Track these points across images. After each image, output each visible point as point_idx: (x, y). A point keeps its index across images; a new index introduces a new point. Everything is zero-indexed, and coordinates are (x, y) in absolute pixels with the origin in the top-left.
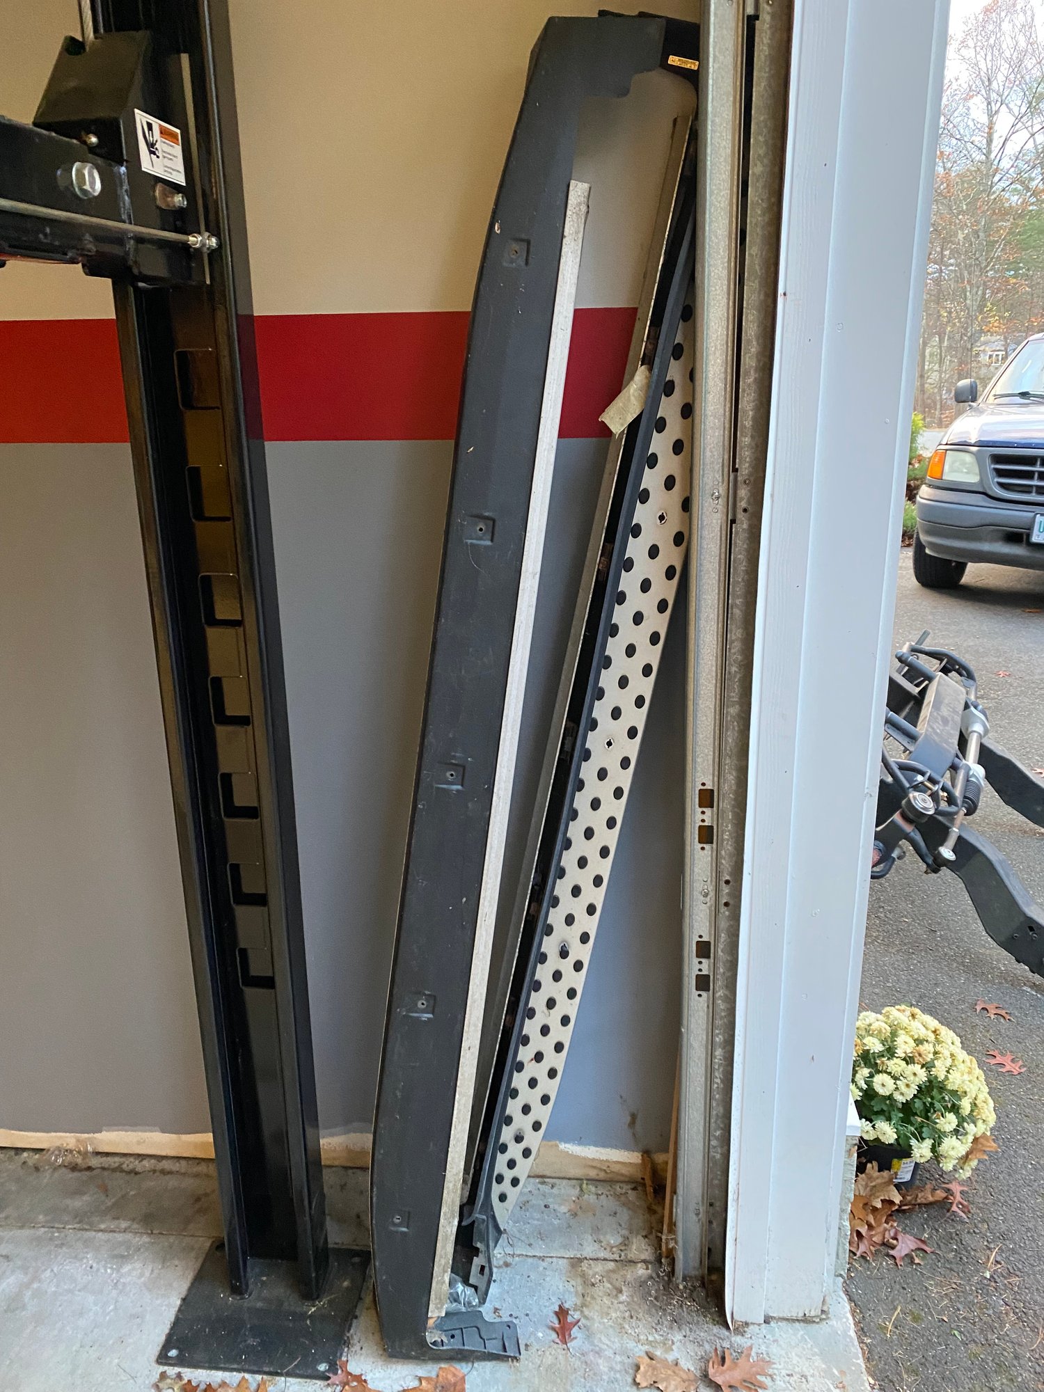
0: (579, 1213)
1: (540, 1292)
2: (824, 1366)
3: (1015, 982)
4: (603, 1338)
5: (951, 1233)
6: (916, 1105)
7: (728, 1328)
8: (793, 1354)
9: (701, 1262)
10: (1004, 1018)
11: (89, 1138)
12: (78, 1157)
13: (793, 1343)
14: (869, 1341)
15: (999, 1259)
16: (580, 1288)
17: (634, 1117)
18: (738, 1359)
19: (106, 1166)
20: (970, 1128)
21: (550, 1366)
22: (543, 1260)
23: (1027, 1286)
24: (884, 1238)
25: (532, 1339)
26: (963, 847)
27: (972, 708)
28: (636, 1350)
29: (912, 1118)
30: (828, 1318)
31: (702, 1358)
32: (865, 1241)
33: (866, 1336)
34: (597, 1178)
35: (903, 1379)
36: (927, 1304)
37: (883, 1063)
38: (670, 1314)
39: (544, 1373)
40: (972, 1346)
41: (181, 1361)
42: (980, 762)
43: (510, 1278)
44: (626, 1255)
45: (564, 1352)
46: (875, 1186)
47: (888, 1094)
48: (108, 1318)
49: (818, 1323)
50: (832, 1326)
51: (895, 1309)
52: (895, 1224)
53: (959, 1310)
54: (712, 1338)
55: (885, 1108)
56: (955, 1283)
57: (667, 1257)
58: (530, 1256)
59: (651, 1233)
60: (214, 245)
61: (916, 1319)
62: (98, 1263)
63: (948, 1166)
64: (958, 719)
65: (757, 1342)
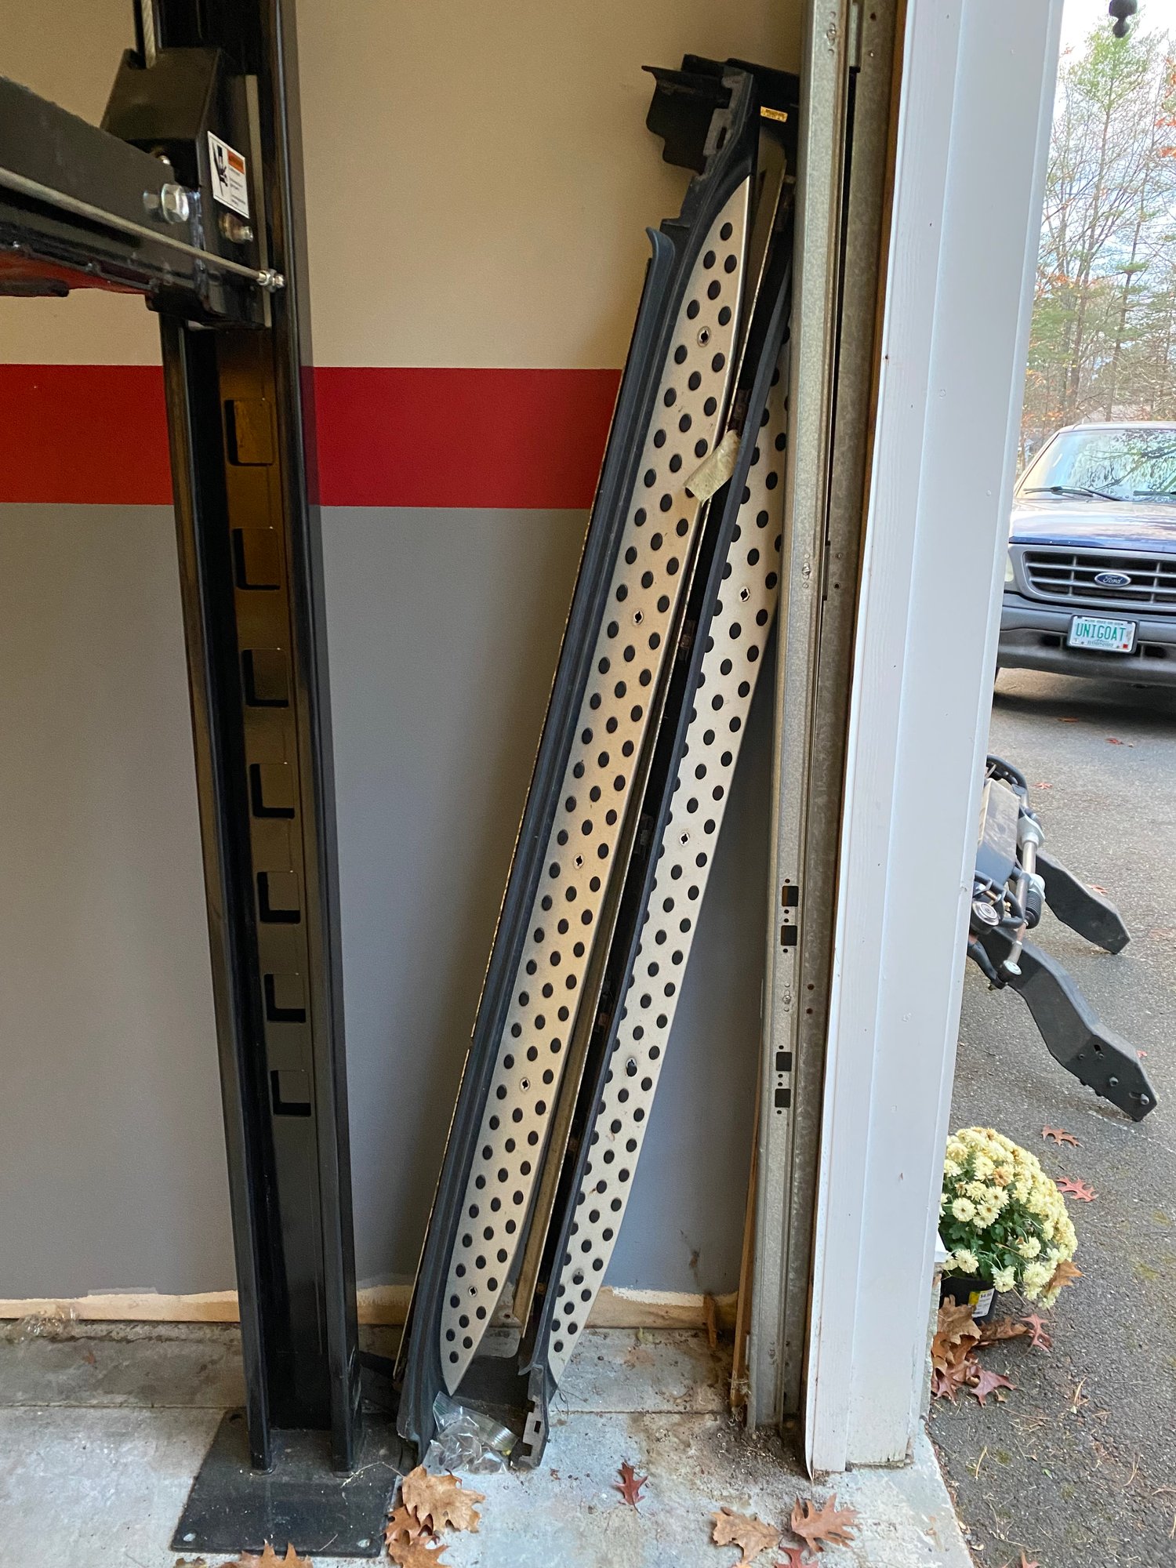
0: (637, 1364)
1: (600, 1450)
2: (911, 1513)
3: (1081, 1106)
4: (673, 1496)
5: (1033, 1368)
6: (997, 1231)
7: (807, 1477)
8: (879, 1502)
9: (775, 1410)
10: (1072, 1144)
11: (71, 1304)
12: (58, 1326)
13: (877, 1490)
14: (957, 1484)
15: (1085, 1392)
16: (644, 1444)
17: (696, 1254)
18: (820, 1510)
19: (92, 1335)
20: (1053, 1253)
21: (618, 1529)
22: (601, 1416)
23: (1116, 1419)
24: (965, 1376)
25: (596, 1501)
26: (1025, 960)
27: (1026, 817)
28: (710, 1506)
29: (992, 1245)
30: (912, 1463)
31: (782, 1512)
32: (946, 1380)
33: (953, 1479)
34: (655, 1325)
35: (994, 1522)
36: (1014, 1444)
37: (961, 1187)
38: (744, 1467)
39: (612, 1536)
40: (1065, 1485)
41: (199, 1547)
42: (1038, 872)
43: (565, 1437)
44: (691, 1406)
45: (631, 1513)
46: (952, 1322)
47: (968, 1220)
48: (109, 1503)
49: (902, 1468)
50: (917, 1471)
51: (982, 1449)
52: (976, 1361)
53: (1048, 1447)
54: (791, 1489)
55: (964, 1236)
56: (1041, 1420)
57: (737, 1406)
58: (587, 1413)
59: (717, 1382)
60: (281, 283)
61: (1004, 1459)
62: (92, 1443)
63: (1032, 1294)
64: (1014, 827)
65: (840, 1491)
